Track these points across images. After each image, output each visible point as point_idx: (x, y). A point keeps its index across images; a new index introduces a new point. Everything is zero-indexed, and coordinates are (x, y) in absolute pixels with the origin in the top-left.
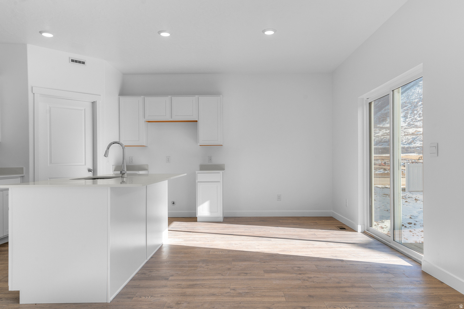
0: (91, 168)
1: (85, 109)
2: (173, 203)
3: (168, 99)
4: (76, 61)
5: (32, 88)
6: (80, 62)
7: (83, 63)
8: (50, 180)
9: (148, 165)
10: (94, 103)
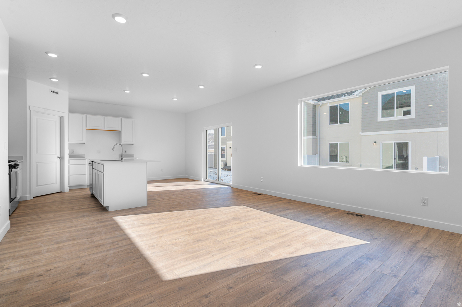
0: (59, 156)
3: (103, 117)
4: (54, 92)
5: (29, 106)
7: (57, 93)
9: (85, 155)
10: (61, 118)
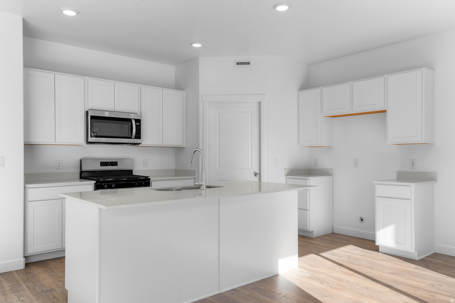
0: (257, 172)
1: (252, 111)
2: (362, 220)
4: (241, 63)
5: (202, 97)
6: (245, 63)
7: (249, 63)
8: (219, 182)
9: (333, 169)
10: (260, 103)
